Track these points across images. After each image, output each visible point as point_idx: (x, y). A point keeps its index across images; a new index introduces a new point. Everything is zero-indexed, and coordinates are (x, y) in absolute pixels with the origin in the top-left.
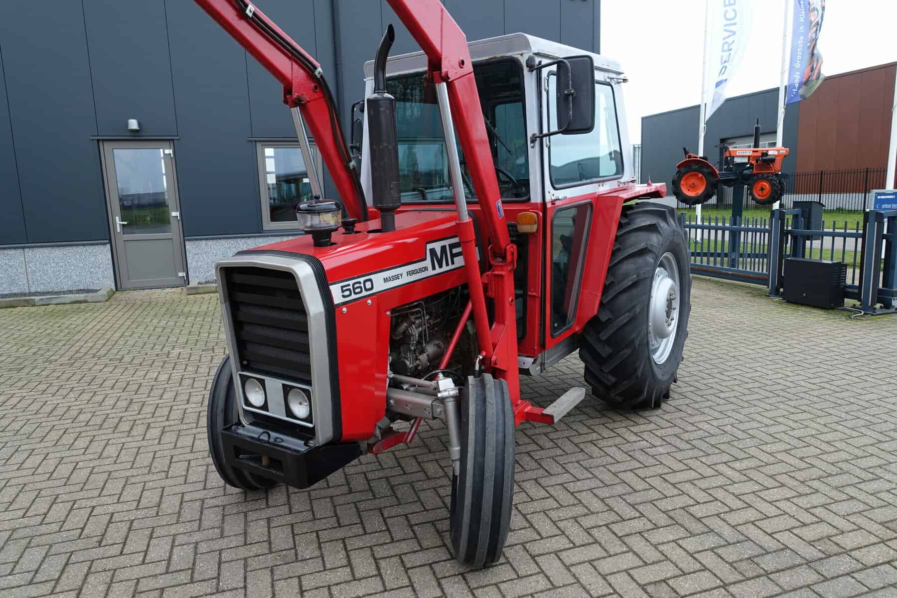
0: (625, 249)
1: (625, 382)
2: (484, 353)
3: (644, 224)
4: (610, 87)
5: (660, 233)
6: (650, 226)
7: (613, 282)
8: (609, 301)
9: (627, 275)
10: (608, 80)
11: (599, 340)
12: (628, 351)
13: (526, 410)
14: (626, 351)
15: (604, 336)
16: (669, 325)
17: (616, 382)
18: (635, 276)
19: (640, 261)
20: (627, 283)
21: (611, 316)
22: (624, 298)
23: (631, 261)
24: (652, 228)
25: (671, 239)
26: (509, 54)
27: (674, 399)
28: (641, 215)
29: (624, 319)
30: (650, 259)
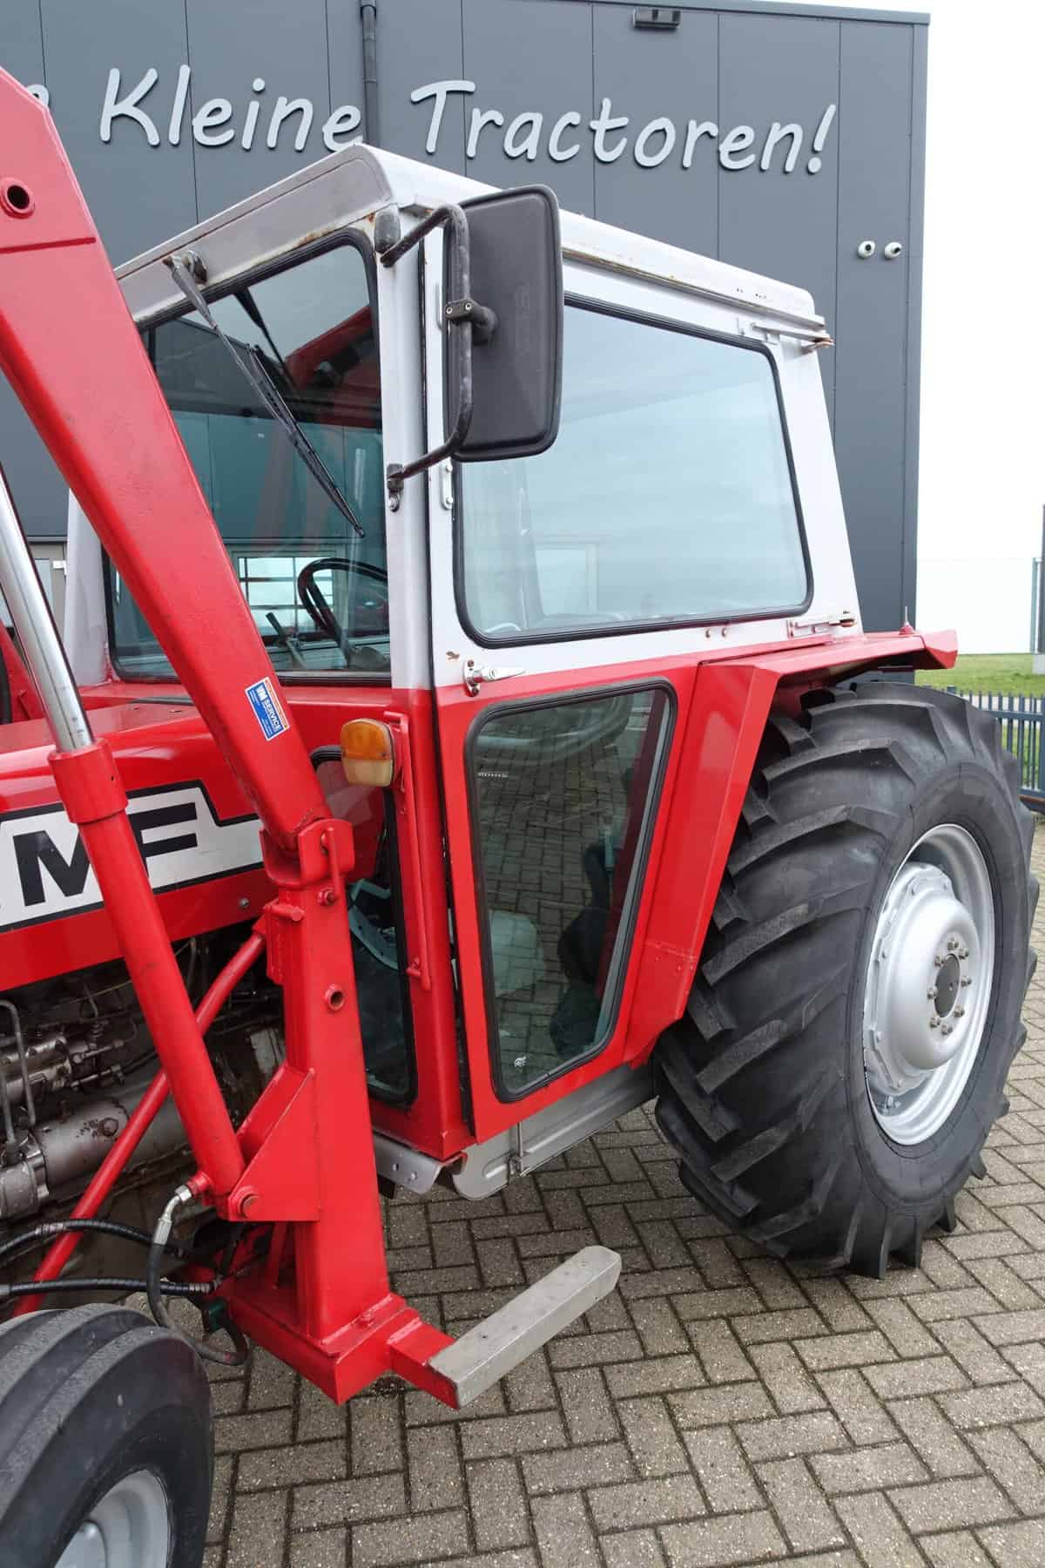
0: (786, 821)
1: (780, 1217)
2: (201, 1181)
3: (852, 748)
4: (762, 357)
5: (904, 775)
6: (868, 753)
7: (738, 923)
8: (723, 979)
9: (782, 903)
10: (759, 336)
11: (699, 1090)
12: (777, 1136)
13: (396, 1338)
14: (772, 1132)
15: (711, 1079)
16: (947, 1032)
17: (756, 1209)
18: (801, 909)
19: (826, 859)
20: (781, 927)
21: (729, 1023)
22: (770, 970)
23: (800, 858)
24: (877, 761)
25: (949, 788)
26: (341, 223)
27: (969, 1232)
28: (850, 721)
29: (764, 1038)
30: (861, 854)
